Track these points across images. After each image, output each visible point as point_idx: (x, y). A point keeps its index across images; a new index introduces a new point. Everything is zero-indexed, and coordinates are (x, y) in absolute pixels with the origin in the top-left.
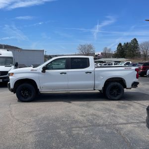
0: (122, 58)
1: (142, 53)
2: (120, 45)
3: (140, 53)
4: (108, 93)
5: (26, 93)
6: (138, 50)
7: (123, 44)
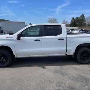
0: (75, 27)
1: (87, 24)
2: (73, 18)
3: (86, 23)
4: (78, 57)
5: (3, 59)
6: (85, 22)
7: (75, 18)
